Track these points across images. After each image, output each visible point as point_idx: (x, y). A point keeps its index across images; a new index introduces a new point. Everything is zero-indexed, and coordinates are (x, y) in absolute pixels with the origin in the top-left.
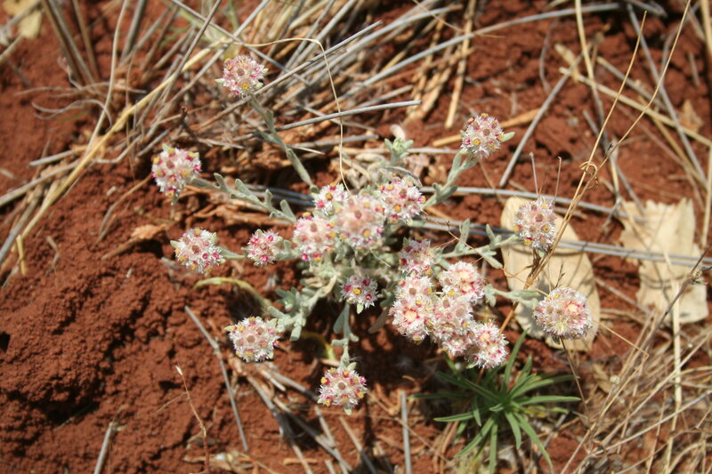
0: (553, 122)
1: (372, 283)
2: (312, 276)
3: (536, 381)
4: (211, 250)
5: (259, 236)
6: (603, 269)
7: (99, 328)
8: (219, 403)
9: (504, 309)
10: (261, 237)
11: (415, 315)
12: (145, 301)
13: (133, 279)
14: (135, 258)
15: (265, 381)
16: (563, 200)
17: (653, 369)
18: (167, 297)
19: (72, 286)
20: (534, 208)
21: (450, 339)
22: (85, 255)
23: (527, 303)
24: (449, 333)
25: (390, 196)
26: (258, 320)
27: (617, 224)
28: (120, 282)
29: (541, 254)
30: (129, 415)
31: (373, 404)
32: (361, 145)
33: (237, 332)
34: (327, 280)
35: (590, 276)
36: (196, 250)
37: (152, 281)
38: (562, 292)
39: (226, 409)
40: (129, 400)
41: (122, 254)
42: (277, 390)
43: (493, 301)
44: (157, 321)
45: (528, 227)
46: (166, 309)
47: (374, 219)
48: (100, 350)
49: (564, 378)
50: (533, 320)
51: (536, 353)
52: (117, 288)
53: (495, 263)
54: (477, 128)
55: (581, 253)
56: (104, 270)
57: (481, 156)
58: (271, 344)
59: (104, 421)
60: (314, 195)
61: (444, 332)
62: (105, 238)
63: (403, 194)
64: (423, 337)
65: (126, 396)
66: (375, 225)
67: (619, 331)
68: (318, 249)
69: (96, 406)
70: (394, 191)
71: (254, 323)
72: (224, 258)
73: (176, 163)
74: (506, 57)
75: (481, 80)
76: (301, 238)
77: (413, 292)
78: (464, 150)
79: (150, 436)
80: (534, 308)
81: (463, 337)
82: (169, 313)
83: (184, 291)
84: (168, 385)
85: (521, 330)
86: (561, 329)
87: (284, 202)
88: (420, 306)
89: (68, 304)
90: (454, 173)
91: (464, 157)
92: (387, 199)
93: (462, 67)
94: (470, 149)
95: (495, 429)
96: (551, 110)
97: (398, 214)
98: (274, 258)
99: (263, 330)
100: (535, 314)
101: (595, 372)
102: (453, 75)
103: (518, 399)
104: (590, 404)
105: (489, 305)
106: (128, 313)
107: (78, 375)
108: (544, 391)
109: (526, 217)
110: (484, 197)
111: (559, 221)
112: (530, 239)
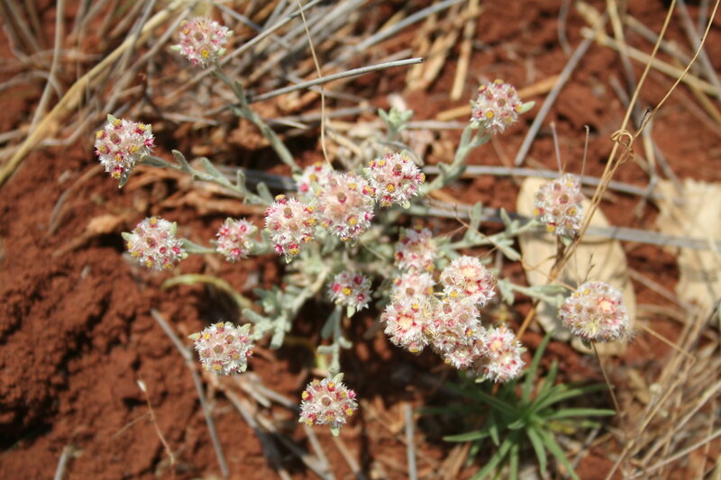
0: (576, 91)
1: (365, 281)
2: (296, 272)
3: (562, 392)
4: (170, 243)
5: (230, 226)
6: (637, 259)
7: (50, 337)
8: (194, 422)
9: (523, 309)
10: (232, 227)
11: (410, 321)
12: (105, 304)
13: (90, 279)
14: (92, 254)
15: (245, 395)
16: (590, 180)
17: (698, 375)
18: (130, 300)
19: (16, 288)
20: (557, 187)
21: (453, 350)
22: (33, 252)
23: (551, 300)
24: (451, 343)
25: (382, 173)
26: (228, 326)
27: (652, 207)
28: (75, 282)
29: (567, 242)
30: (88, 437)
31: (373, 420)
32: (354, 119)
33: (203, 341)
34: (314, 276)
35: (623, 268)
36: (152, 244)
37: (112, 282)
38: (592, 286)
39: (201, 429)
40: (87, 420)
41: (77, 250)
42: (260, 407)
43: (510, 298)
44: (119, 327)
45: (551, 210)
46: (129, 313)
47: (362, 203)
48: (51, 363)
49: (596, 387)
50: (559, 322)
51: (561, 358)
52: (71, 290)
53: (512, 254)
54: (490, 97)
55: (611, 241)
56: (54, 269)
57: (495, 130)
58: (243, 354)
59: (58, 446)
60: (296, 177)
61: (445, 342)
62: (56, 232)
63: (398, 171)
64: (421, 348)
65: (84, 416)
66: (363, 210)
67: (658, 331)
68: (294, 239)
69: (48, 428)
70: (386, 168)
71: (222, 330)
72: (186, 252)
73: (122, 137)
74: (521, 17)
75: (493, 44)
76: (273, 225)
77: (410, 293)
78: (474, 124)
79: (113, 462)
80: (559, 306)
81: (469, 348)
82: (133, 319)
83: (150, 293)
84: (133, 402)
85: (542, 332)
86: (593, 330)
87: (261, 186)
88: (416, 311)
89: (11, 310)
90: (463, 151)
91: (474, 132)
92: (377, 177)
93: (470, 29)
94: (482, 123)
95: (515, 449)
96: (574, 78)
97: (392, 195)
98: (247, 252)
99: (232, 338)
100: (561, 313)
101: (629, 379)
102: (460, 39)
103: (542, 413)
104: (626, 418)
105: (505, 302)
106: (83, 318)
107: (24, 393)
108: (571, 403)
109: (548, 198)
110: (498, 178)
111: (586, 204)
112: (554, 224)
